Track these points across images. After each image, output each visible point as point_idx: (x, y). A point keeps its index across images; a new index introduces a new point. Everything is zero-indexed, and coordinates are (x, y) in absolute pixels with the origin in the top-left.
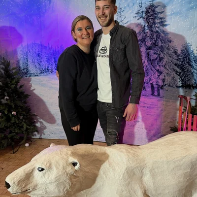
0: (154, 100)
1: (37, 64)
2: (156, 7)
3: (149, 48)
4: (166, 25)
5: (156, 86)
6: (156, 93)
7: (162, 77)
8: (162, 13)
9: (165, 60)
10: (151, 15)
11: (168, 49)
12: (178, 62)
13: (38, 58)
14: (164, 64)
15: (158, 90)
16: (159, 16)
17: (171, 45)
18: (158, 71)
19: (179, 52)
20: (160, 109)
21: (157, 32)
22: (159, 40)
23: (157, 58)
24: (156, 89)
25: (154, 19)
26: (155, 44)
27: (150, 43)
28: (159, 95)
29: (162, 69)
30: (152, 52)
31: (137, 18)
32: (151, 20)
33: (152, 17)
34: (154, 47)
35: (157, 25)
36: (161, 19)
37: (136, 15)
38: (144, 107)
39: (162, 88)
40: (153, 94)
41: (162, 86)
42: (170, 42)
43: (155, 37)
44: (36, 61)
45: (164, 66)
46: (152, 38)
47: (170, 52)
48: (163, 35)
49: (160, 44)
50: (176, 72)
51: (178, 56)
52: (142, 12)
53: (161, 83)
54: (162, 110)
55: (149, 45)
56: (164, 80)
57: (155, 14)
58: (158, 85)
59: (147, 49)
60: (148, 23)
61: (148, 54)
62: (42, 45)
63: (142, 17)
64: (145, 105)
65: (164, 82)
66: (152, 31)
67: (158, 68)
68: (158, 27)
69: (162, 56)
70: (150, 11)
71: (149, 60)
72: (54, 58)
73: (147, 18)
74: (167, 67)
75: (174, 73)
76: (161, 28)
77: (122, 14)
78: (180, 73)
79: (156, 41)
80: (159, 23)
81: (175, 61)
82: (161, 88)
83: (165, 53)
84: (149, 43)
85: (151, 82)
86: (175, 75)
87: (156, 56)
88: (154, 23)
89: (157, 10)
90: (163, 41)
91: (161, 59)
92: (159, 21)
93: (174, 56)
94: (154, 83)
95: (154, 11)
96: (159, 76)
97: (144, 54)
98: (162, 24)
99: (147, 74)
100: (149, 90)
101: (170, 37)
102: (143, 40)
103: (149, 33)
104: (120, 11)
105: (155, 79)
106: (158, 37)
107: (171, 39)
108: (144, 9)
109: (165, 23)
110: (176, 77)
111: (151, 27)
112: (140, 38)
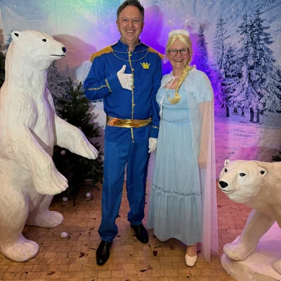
0: (253, 127)
2: (262, 21)
3: (252, 68)
4: (271, 42)
5: (255, 111)
6: (255, 120)
7: (262, 100)
8: (267, 28)
9: (267, 81)
10: (256, 30)
11: (271, 69)
14: (266, 86)
15: (258, 115)
16: (266, 31)
17: (275, 64)
18: (259, 93)
20: (258, 137)
21: (261, 49)
22: (262, 58)
23: (258, 80)
24: (255, 115)
25: (258, 35)
26: (258, 64)
27: (253, 62)
28: (258, 121)
29: (263, 91)
30: (253, 72)
31: (240, 32)
32: (255, 36)
33: (256, 33)
34: (257, 67)
35: (261, 42)
36: (266, 35)
37: (240, 29)
38: (241, 135)
39: (262, 113)
40: (252, 120)
41: (263, 111)
42: (274, 61)
43: (258, 55)
45: (266, 89)
46: (255, 56)
47: (273, 73)
48: (266, 53)
49: (263, 64)
50: (278, 95)
52: (247, 26)
53: (261, 107)
54: (260, 138)
55: (251, 65)
56: (264, 104)
57: (260, 29)
58: (258, 110)
59: (248, 69)
60: (252, 39)
61: (249, 74)
63: (246, 32)
64: (242, 133)
65: (264, 106)
66: (255, 48)
67: (259, 90)
68: (263, 44)
69: (264, 77)
70: (255, 25)
71: (250, 81)
73: (252, 33)
74: (269, 90)
75: (276, 96)
76: (266, 45)
77: (223, 27)
79: (259, 60)
80: (264, 39)
81: (277, 83)
83: (268, 73)
84: (251, 62)
85: (251, 106)
86: (277, 98)
87: (258, 77)
88: (259, 40)
89: (263, 24)
90: (267, 60)
91: (263, 81)
92: (264, 37)
93: (277, 77)
94: (254, 108)
95: (259, 25)
96: (259, 100)
97: (245, 74)
98: (267, 41)
99: (247, 97)
100: (248, 115)
101: (274, 56)
102: (245, 58)
103: (252, 50)
104: (221, 23)
105: (255, 103)
106: (261, 55)
107: (275, 58)
108: (249, 23)
109: (270, 40)
110: (278, 100)
111: (255, 44)
112: (242, 55)
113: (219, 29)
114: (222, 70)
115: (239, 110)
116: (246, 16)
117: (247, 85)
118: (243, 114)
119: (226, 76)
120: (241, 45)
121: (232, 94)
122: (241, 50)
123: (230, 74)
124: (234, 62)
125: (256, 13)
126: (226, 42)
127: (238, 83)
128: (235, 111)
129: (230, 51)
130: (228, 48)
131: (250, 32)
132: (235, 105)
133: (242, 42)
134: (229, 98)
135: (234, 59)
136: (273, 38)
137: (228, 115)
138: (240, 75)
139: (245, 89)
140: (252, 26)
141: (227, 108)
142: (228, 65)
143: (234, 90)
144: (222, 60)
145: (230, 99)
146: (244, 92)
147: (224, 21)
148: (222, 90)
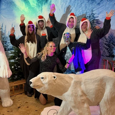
2: (94, 14)
8: (97, 17)
12: (107, 43)
19: (107, 37)
33: (92, 19)
35: (95, 23)
50: (106, 48)
52: (87, 17)
57: (94, 18)
70: (91, 16)
73: (90, 20)
78: (108, 49)
89: (95, 16)
92: (96, 21)
95: (93, 16)
109: (99, 22)
111: (92, 24)
116: (87, 12)
125: (91, 11)
131: (89, 19)
140: (90, 17)
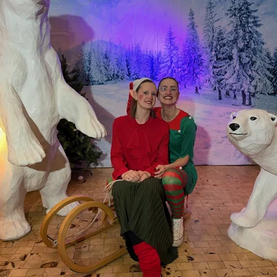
1: (102, 68)
2: (250, 5)
4: (259, 25)
5: (247, 94)
6: (247, 102)
7: (254, 83)
8: (255, 11)
9: (258, 64)
10: (245, 13)
11: (261, 52)
12: (271, 67)
13: (105, 60)
14: (256, 68)
15: (250, 98)
16: (252, 14)
17: (264, 47)
18: (250, 76)
19: (272, 55)
21: (250, 32)
22: (252, 41)
23: (249, 62)
24: (247, 97)
25: (247, 18)
26: (247, 46)
27: (243, 44)
28: (250, 104)
29: (254, 74)
30: (244, 54)
31: (229, 16)
32: (244, 19)
33: (245, 16)
34: (247, 49)
35: (250, 25)
36: (254, 18)
37: (228, 12)
40: (244, 103)
41: (254, 93)
42: (263, 44)
43: (247, 37)
44: (102, 64)
45: (256, 71)
46: (244, 39)
47: (263, 55)
48: (256, 36)
49: (253, 46)
50: (269, 78)
51: (271, 60)
52: (235, 9)
53: (252, 90)
55: (241, 47)
56: (256, 87)
57: (249, 12)
58: (250, 93)
59: (239, 52)
60: (241, 22)
61: (240, 57)
62: (111, 43)
63: (235, 15)
65: (255, 89)
66: (245, 31)
67: (250, 73)
68: (251, 27)
69: (254, 59)
70: (243, 8)
71: (241, 63)
72: (127, 61)
73: (240, 16)
74: (260, 72)
75: (266, 79)
76: (255, 28)
77: (213, 10)
78: (272, 79)
79: (248, 43)
80: (253, 22)
81: (267, 65)
82: (253, 96)
83: (258, 56)
84: (241, 45)
85: (242, 89)
86: (267, 81)
87: (248, 59)
88: (248, 23)
89: (251, 8)
90: (256, 43)
91: (253, 63)
92: (252, 20)
93: (267, 60)
94: (246, 90)
95: (247, 9)
96: (251, 82)
97: (235, 57)
98: (256, 24)
99: (238, 79)
100: (240, 98)
101: (263, 38)
102: (235, 41)
103: (241, 33)
104: (210, 6)
105: (247, 86)
106: (251, 38)
107: (264, 41)
108: (237, 6)
109: (258, 23)
110: (269, 83)
111: (244, 27)
112: (232, 38)
113: (209, 12)
114: (213, 53)
115: (231, 92)
117: (238, 67)
118: (235, 96)
119: (217, 59)
120: (230, 28)
121: (223, 77)
122: (231, 33)
123: (221, 56)
124: (224, 45)
126: (216, 25)
127: (229, 65)
128: (227, 94)
129: (220, 34)
130: (218, 31)
131: (238, 15)
132: (227, 88)
133: (231, 25)
134: (221, 80)
135: (224, 41)
136: (261, 21)
137: (220, 98)
138: (231, 58)
139: (236, 72)
140: (240, 10)
141: (220, 91)
142: (218, 47)
143: (226, 73)
144: (212, 43)
145: (222, 82)
146: (235, 75)
147: (214, 4)
148: (213, 73)
